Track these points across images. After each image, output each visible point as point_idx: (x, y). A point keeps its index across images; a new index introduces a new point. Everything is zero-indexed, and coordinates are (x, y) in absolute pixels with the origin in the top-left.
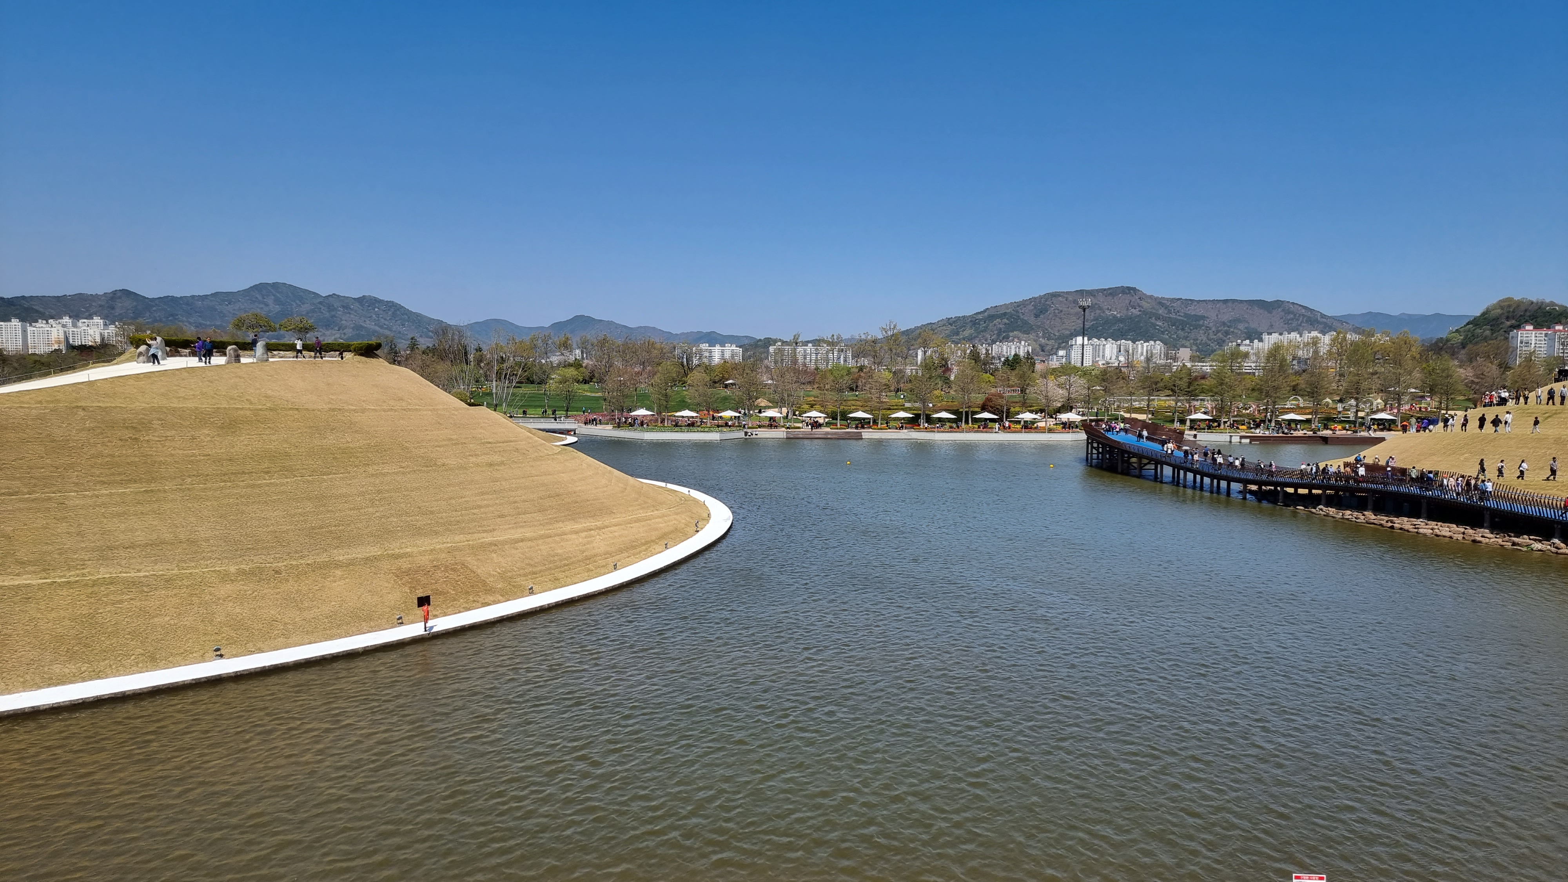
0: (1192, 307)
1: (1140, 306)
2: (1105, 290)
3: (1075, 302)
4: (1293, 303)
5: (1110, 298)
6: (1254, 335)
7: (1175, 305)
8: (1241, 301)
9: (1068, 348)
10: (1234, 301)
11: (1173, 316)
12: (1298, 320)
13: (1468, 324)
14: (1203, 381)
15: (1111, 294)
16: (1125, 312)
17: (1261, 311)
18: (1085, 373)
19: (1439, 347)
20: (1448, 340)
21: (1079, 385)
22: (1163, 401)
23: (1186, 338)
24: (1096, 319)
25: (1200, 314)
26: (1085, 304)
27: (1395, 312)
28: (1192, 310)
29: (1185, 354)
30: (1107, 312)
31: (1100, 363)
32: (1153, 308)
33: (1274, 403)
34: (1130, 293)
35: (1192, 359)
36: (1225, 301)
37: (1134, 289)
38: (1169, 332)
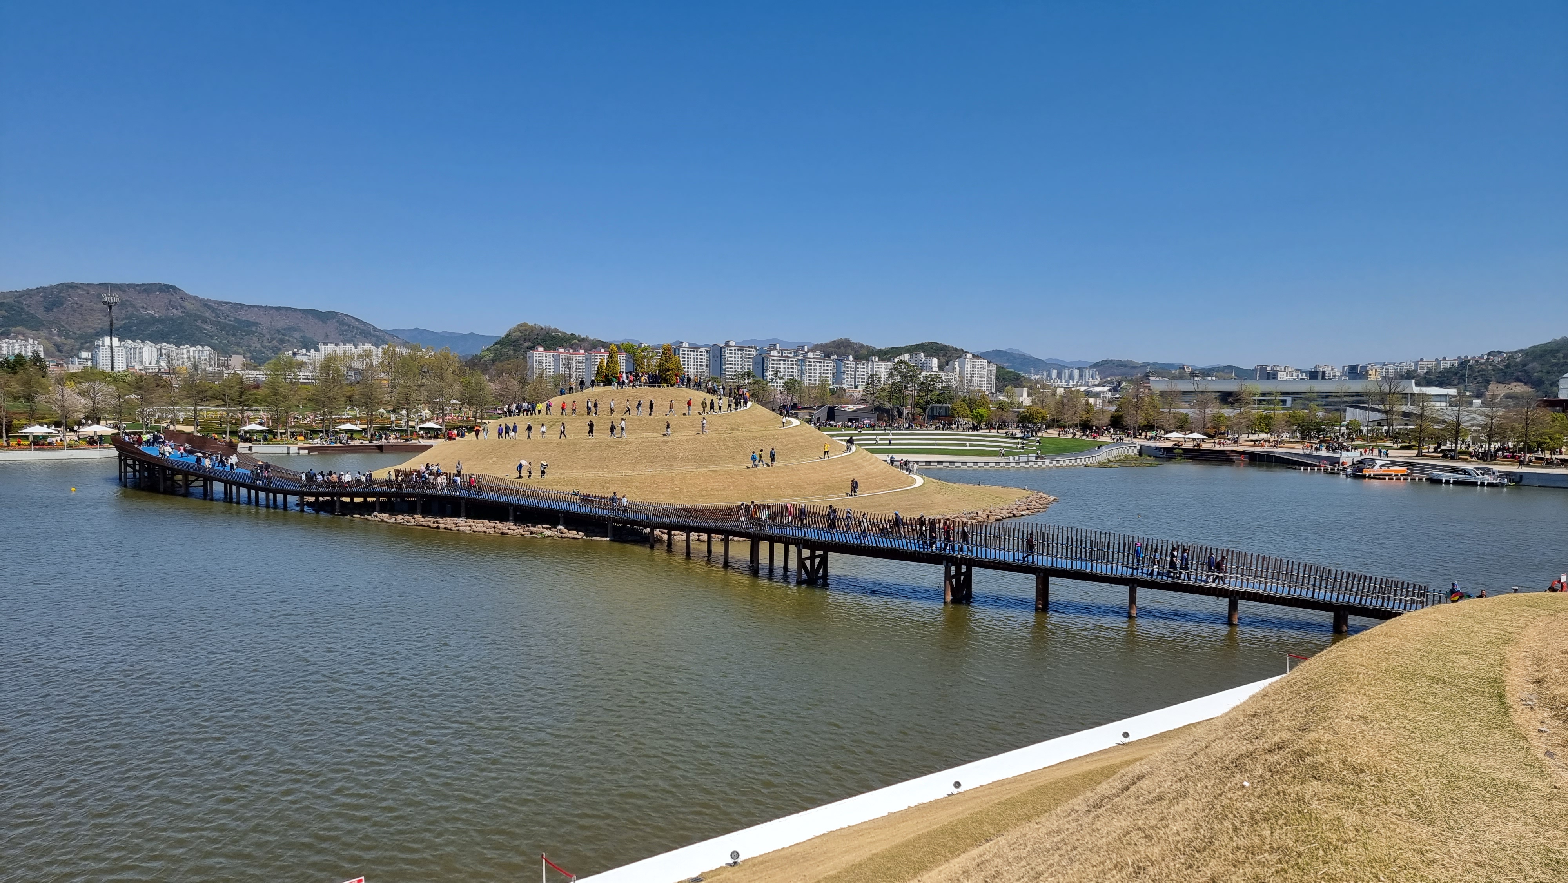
0: (243, 312)
1: (182, 307)
2: (137, 285)
3: (99, 296)
4: (346, 315)
5: (144, 295)
6: (310, 345)
7: (223, 308)
8: (295, 310)
9: (94, 349)
10: (287, 309)
11: (222, 320)
12: (352, 332)
13: (496, 344)
14: (255, 391)
15: (145, 291)
16: (164, 311)
17: (316, 321)
18: (115, 379)
19: (474, 363)
20: (482, 357)
21: (105, 392)
22: (211, 412)
23: (238, 344)
24: (128, 318)
25: (252, 319)
26: (110, 300)
27: (438, 330)
28: (243, 315)
29: (237, 362)
30: (142, 311)
31: (137, 368)
32: (198, 310)
33: (331, 413)
34: (169, 291)
35: (245, 366)
36: (278, 309)
37: (174, 288)
38: (219, 337)
